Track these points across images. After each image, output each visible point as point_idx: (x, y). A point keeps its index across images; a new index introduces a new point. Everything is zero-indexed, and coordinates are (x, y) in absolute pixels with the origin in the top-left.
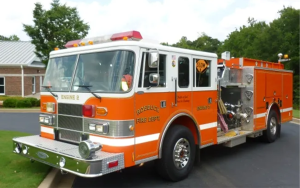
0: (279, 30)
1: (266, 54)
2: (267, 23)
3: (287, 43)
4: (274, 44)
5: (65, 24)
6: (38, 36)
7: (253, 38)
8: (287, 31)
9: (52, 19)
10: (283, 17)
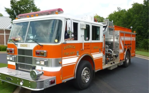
0: (131, 13)
1: (126, 25)
2: (126, 10)
3: (135, 20)
4: (130, 20)
5: (27, 8)
6: (13, 14)
7: (119, 17)
8: (135, 14)
9: (20, 5)
10: (133, 7)
